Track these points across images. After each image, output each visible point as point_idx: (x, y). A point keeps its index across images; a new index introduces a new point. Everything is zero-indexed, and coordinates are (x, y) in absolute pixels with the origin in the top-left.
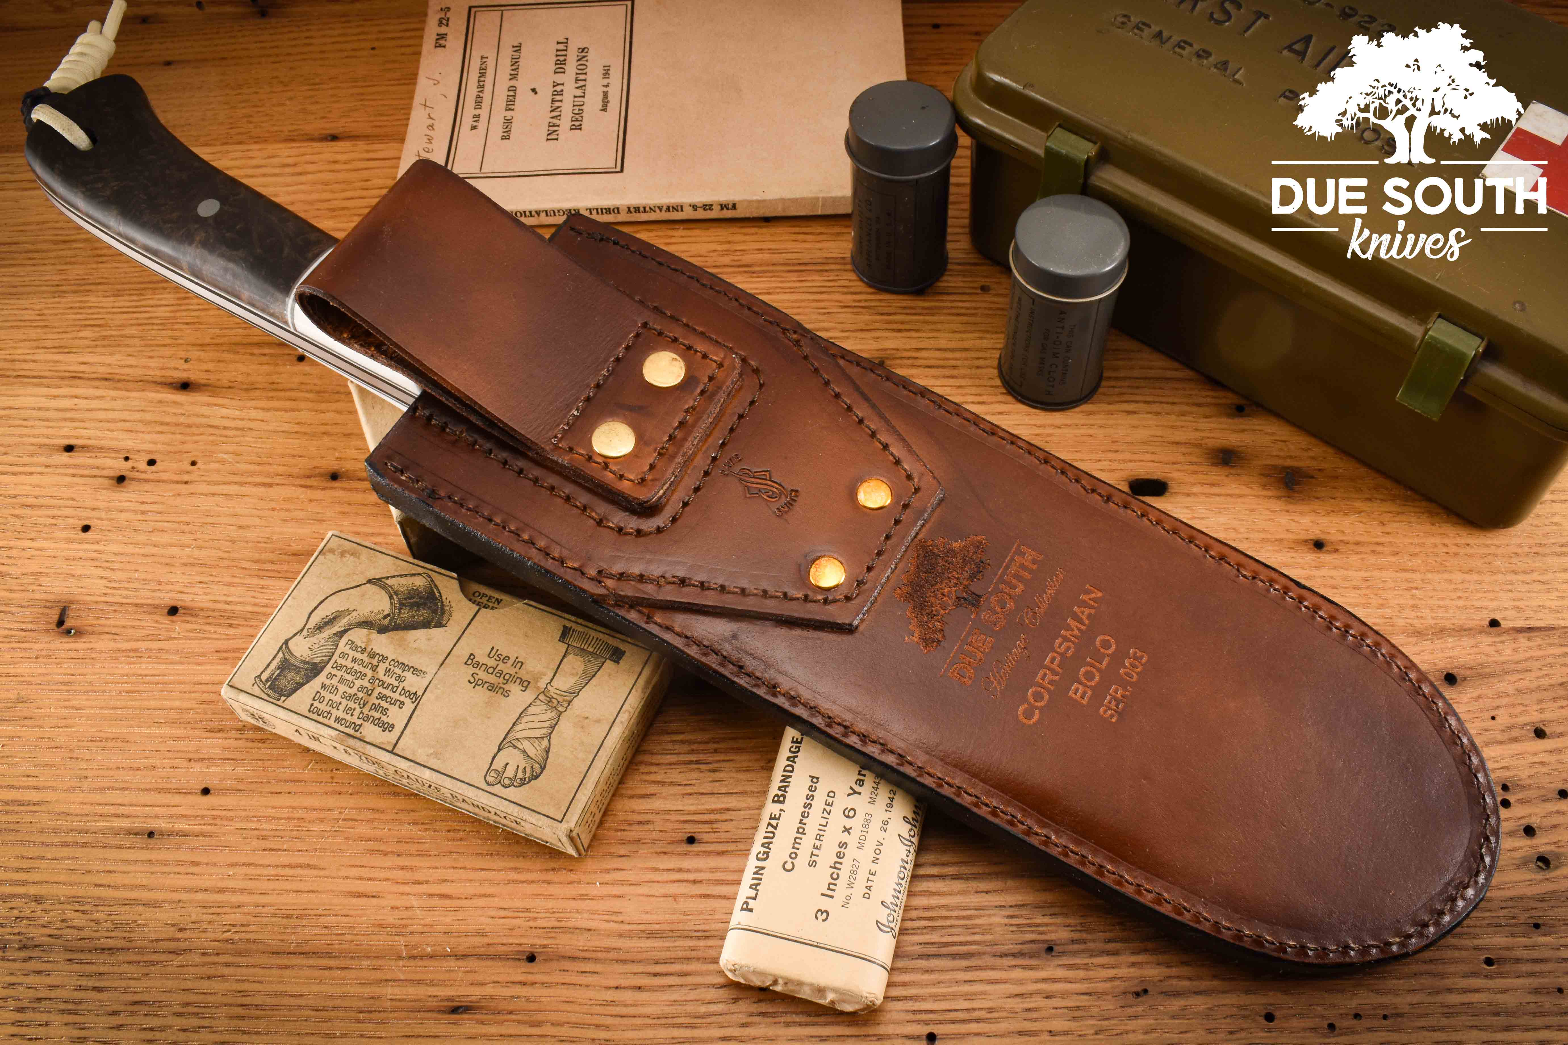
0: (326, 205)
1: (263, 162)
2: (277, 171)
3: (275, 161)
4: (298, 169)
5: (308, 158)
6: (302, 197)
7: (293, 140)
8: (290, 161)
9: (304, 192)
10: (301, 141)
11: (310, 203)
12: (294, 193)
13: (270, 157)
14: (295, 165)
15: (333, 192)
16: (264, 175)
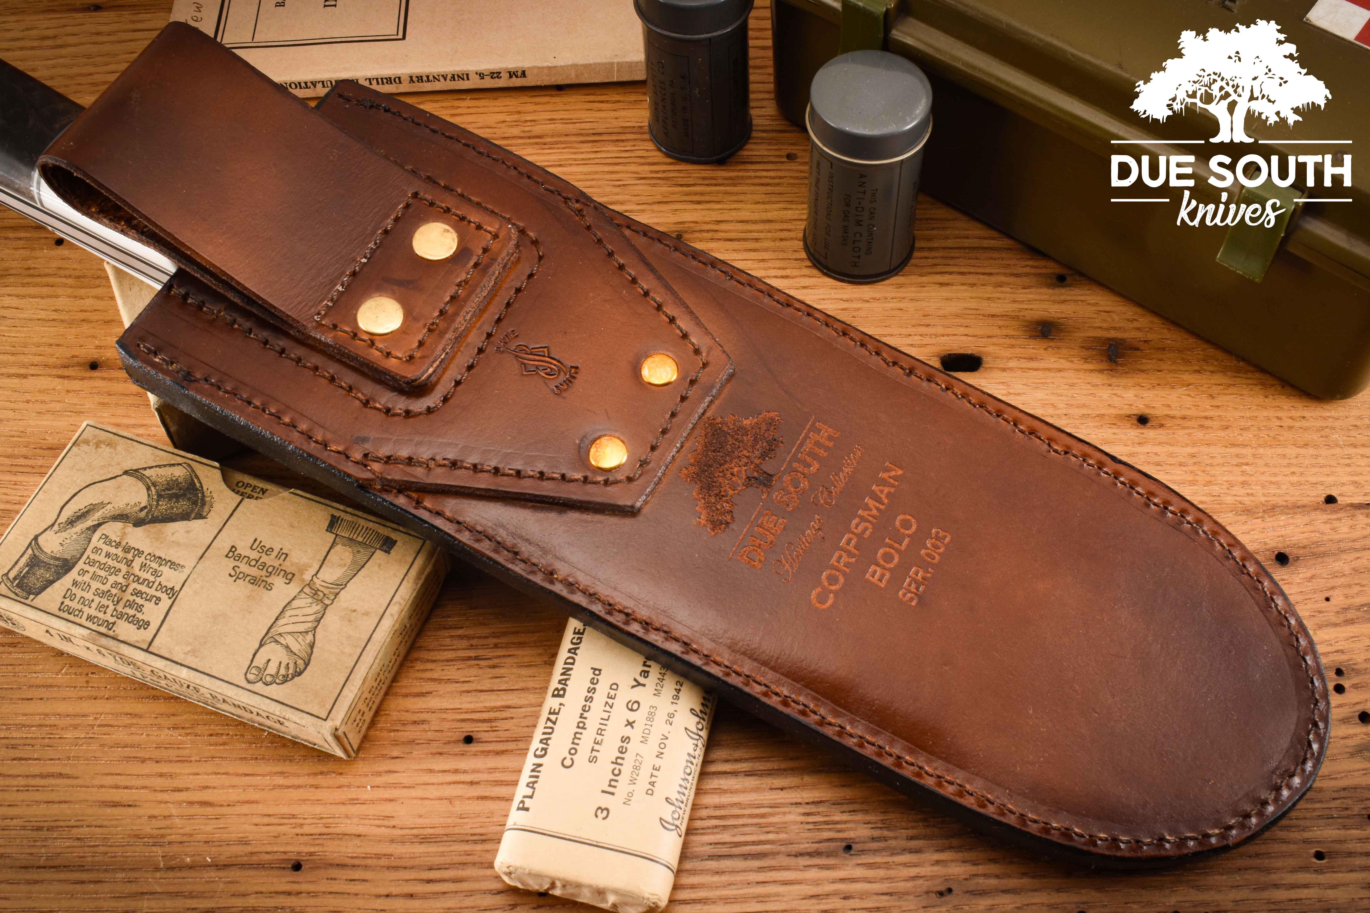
0: (89, 80)
1: (20, 35)
2: (36, 44)
3: (34, 33)
4: (59, 42)
5: (69, 29)
6: (63, 71)
7: (53, 11)
8: (50, 33)
9: (65, 66)
10: (60, 12)
11: (71, 77)
12: (54, 67)
13: (28, 29)
14: (55, 37)
15: (95, 65)
16: (21, 49)
